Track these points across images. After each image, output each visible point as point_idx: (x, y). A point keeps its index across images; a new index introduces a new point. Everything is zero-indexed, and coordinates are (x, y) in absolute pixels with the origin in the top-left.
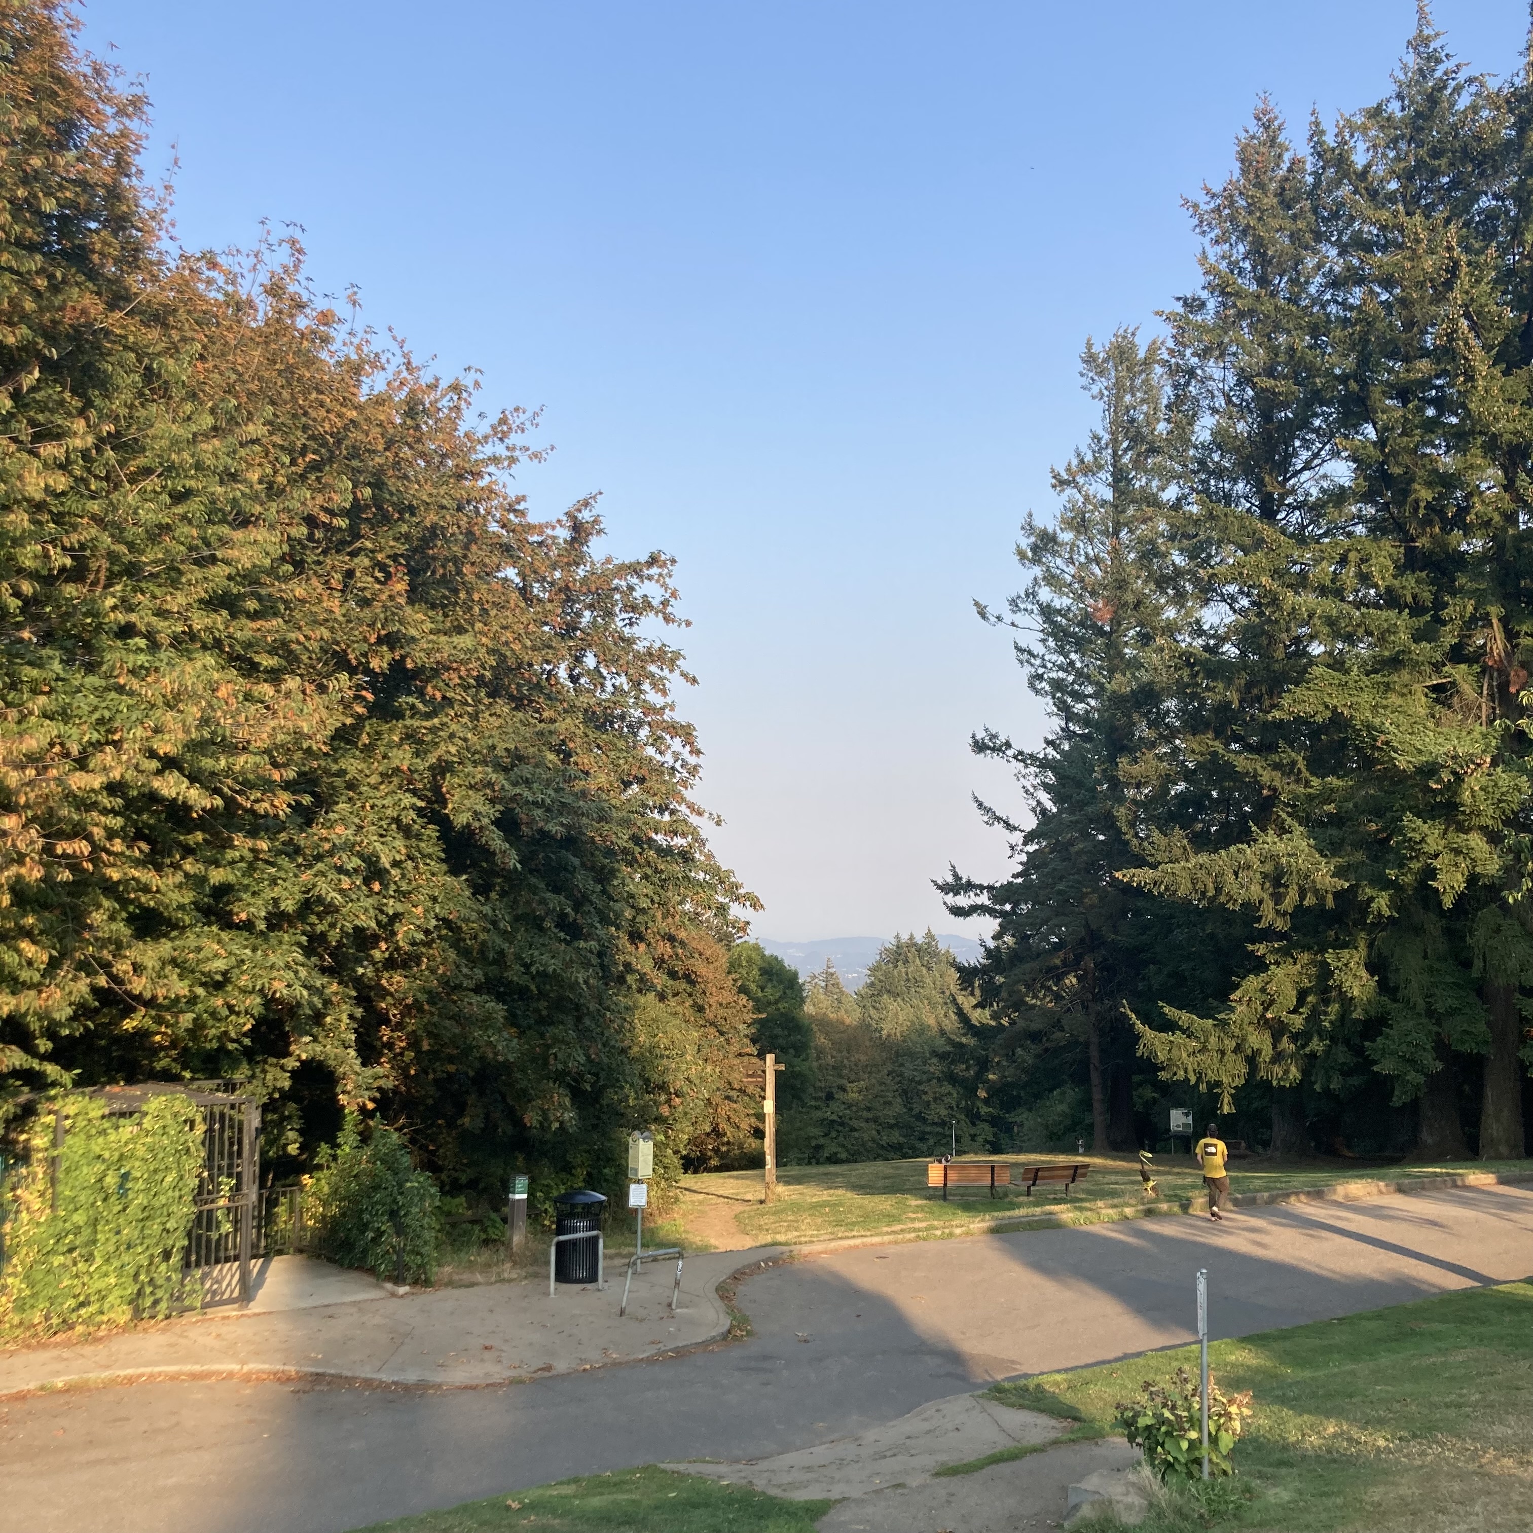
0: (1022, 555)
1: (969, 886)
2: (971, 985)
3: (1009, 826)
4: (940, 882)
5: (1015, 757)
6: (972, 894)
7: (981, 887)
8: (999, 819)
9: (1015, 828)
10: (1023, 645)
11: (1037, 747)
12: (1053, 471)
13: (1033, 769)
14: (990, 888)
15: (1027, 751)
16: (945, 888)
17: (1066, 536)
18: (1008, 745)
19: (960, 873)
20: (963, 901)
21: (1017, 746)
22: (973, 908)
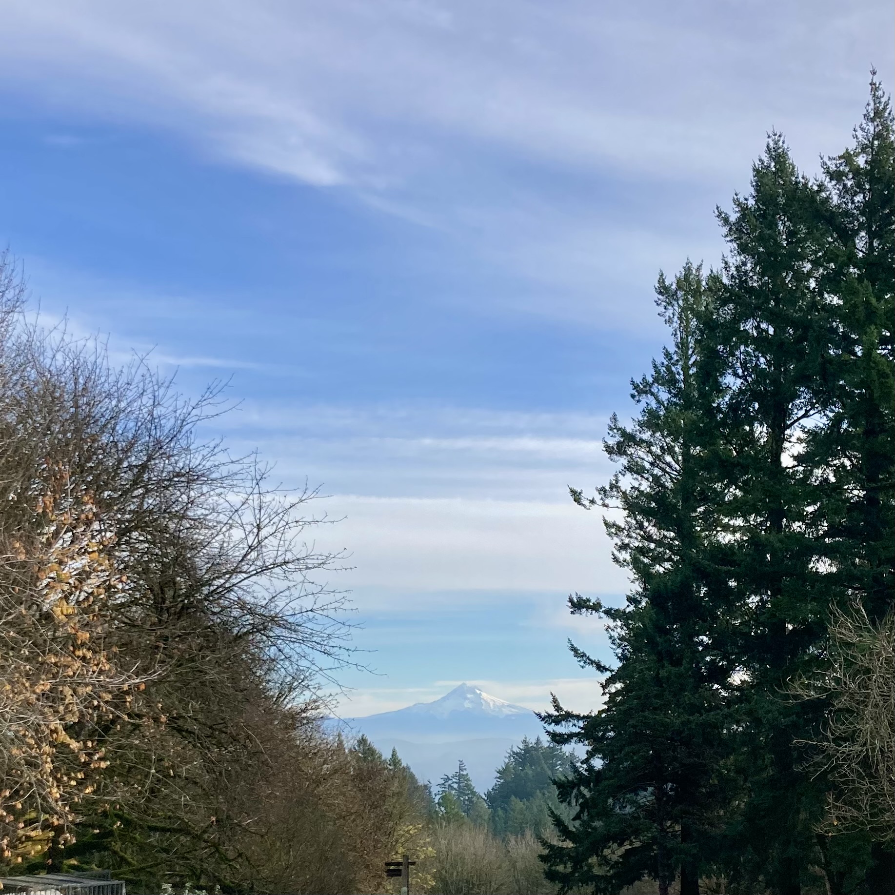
0: (609, 450)
1: (568, 716)
2: (569, 798)
3: (601, 668)
4: (543, 714)
5: (606, 613)
6: (571, 724)
7: (578, 717)
8: (592, 662)
9: (606, 669)
10: (610, 520)
11: (623, 605)
12: (633, 382)
13: (619, 623)
14: (584, 718)
15: (615, 607)
16: (548, 719)
17: (646, 435)
19: (561, 705)
20: (563, 729)
22: (571, 736)
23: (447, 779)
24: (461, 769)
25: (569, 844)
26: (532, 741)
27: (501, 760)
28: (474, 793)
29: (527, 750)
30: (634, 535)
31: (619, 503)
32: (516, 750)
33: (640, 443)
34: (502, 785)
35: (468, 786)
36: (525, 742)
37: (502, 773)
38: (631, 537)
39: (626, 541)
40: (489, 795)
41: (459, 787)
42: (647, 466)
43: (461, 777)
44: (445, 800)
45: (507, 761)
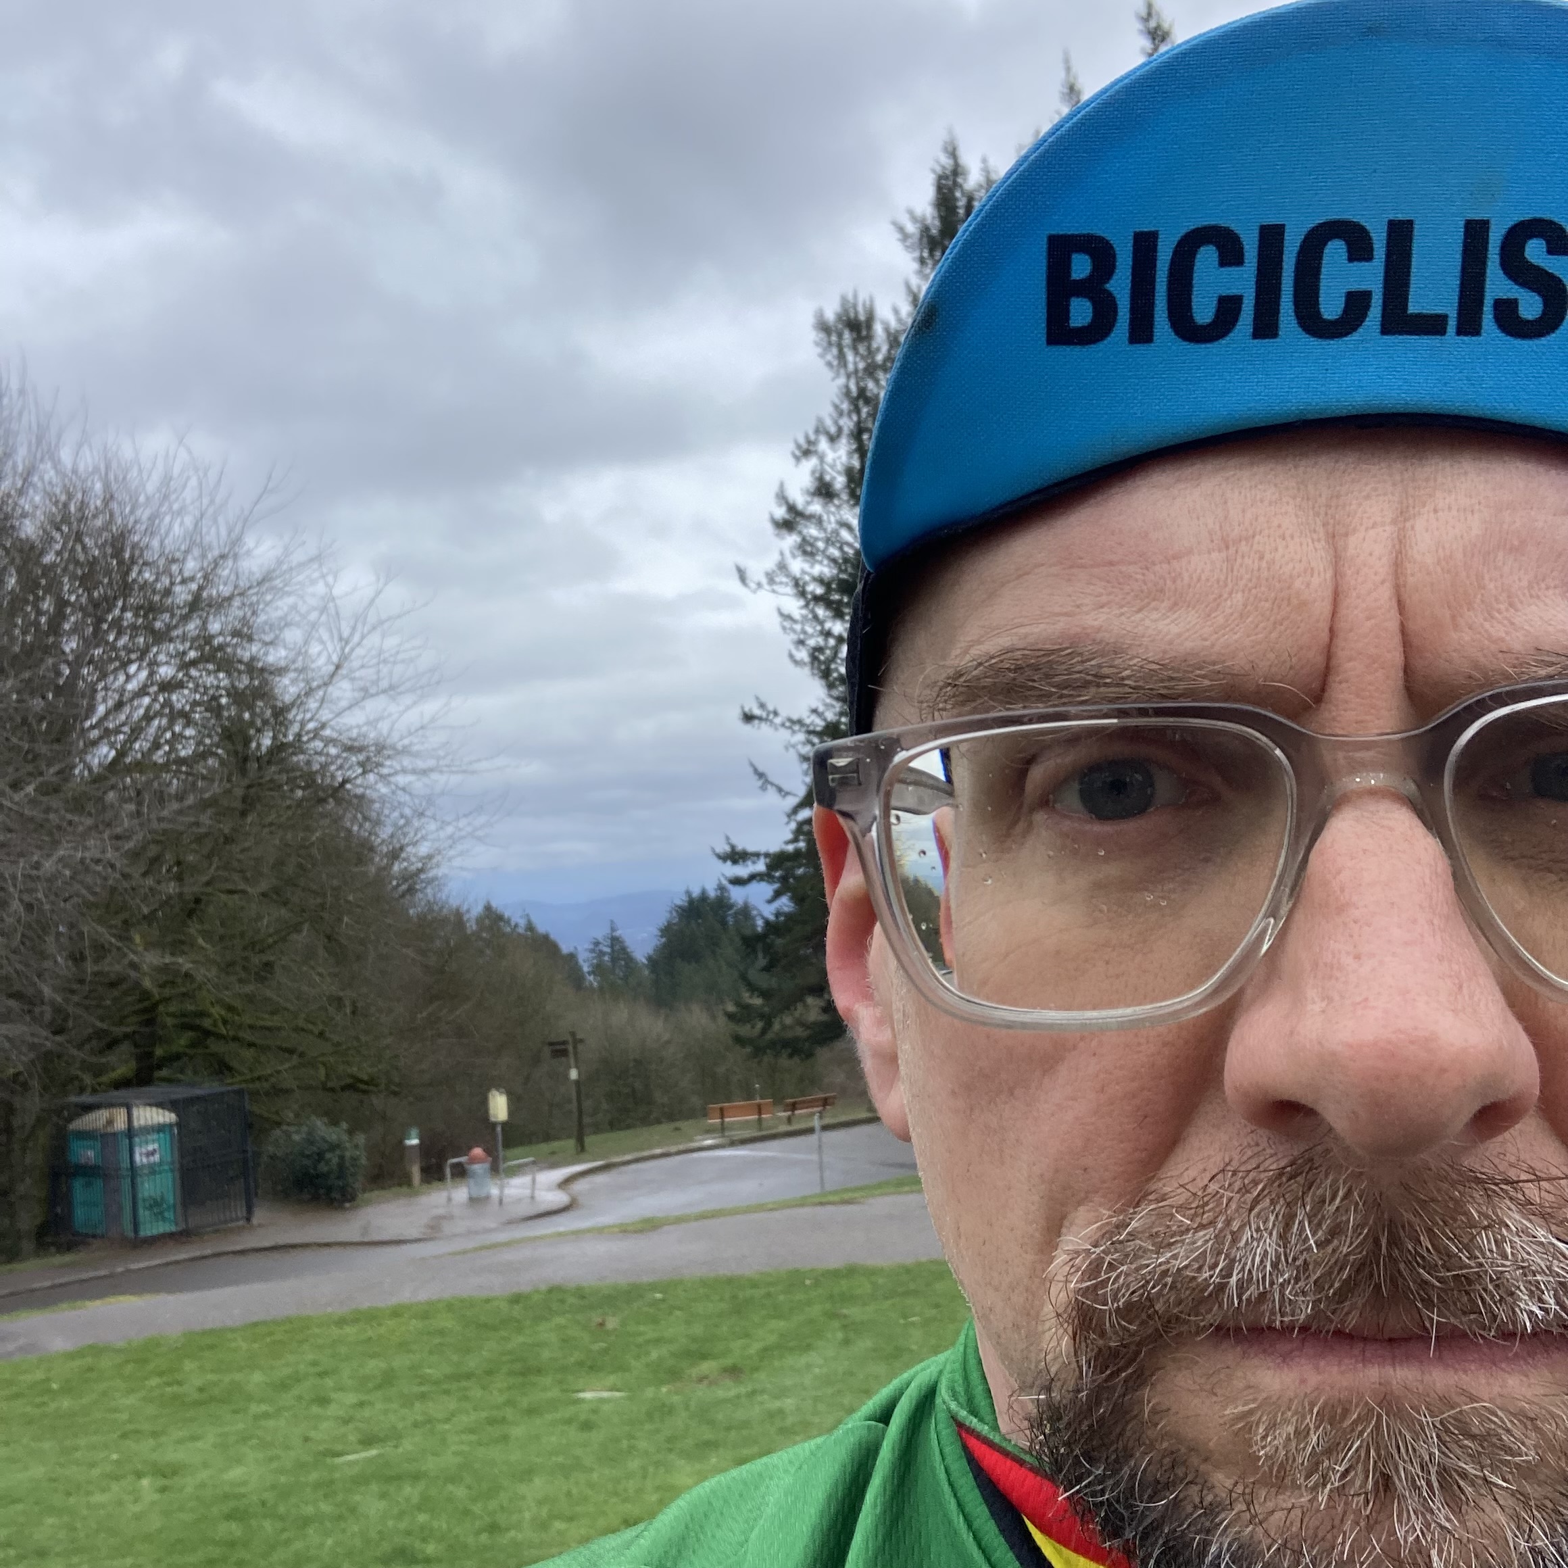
0: (776, 524)
1: (746, 855)
2: (754, 951)
3: (784, 793)
4: (718, 850)
5: (783, 725)
6: (749, 863)
7: (757, 855)
8: (772, 784)
9: (787, 794)
10: (786, 612)
11: (801, 712)
12: (797, 443)
14: (767, 855)
15: (795, 717)
16: (722, 858)
17: (816, 507)
18: (776, 713)
19: (735, 842)
20: (742, 870)
21: (784, 713)
22: (753, 877)
23: (597, 944)
24: (613, 930)
25: (757, 1001)
26: (696, 893)
27: (662, 916)
28: (629, 959)
29: (691, 901)
30: (810, 630)
31: (790, 590)
32: (679, 902)
33: (809, 517)
34: (665, 946)
35: (624, 949)
36: (688, 893)
37: (666, 931)
38: (804, 632)
39: (802, 637)
40: (650, 958)
41: (613, 951)
42: (821, 545)
43: (615, 941)
44: (598, 969)
45: (668, 915)
